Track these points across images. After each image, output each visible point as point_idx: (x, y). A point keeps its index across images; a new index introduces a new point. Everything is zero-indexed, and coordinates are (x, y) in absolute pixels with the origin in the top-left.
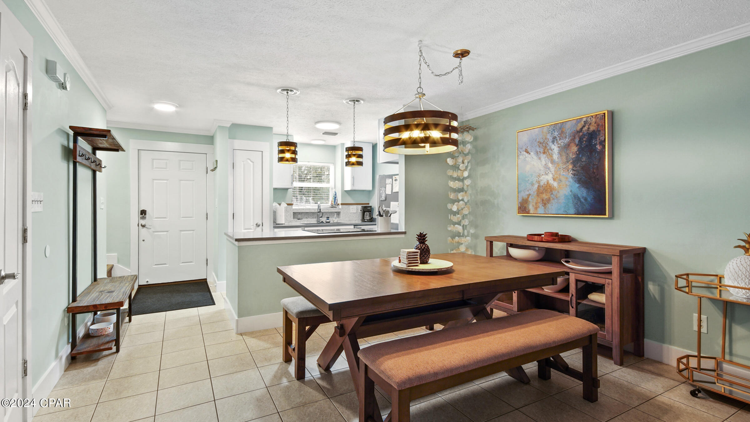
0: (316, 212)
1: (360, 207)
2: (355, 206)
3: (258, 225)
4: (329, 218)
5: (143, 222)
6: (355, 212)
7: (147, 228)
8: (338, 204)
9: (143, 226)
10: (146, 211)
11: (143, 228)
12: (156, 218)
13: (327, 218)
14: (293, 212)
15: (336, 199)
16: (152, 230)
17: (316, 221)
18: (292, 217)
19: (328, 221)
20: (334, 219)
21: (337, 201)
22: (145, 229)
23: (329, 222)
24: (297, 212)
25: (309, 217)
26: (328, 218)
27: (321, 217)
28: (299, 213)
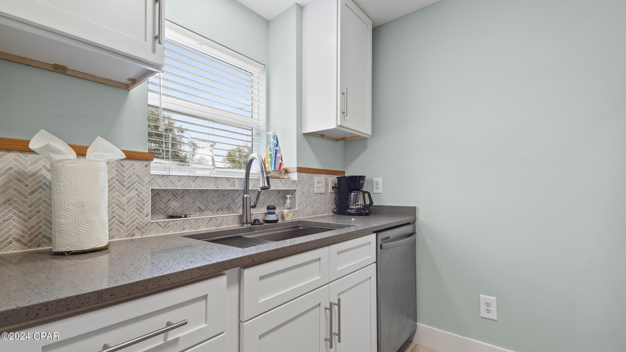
0: (237, 191)
1: (332, 180)
2: (322, 177)
4: (274, 208)
6: (323, 190)
8: (287, 171)
13: (268, 208)
14: (152, 190)
15: (278, 155)
17: (237, 219)
18: (148, 208)
19: (271, 217)
20: (286, 211)
21: (280, 161)
23: (276, 221)
24: (165, 191)
25: (207, 208)
26: (271, 209)
27: (254, 207)
28: (175, 193)
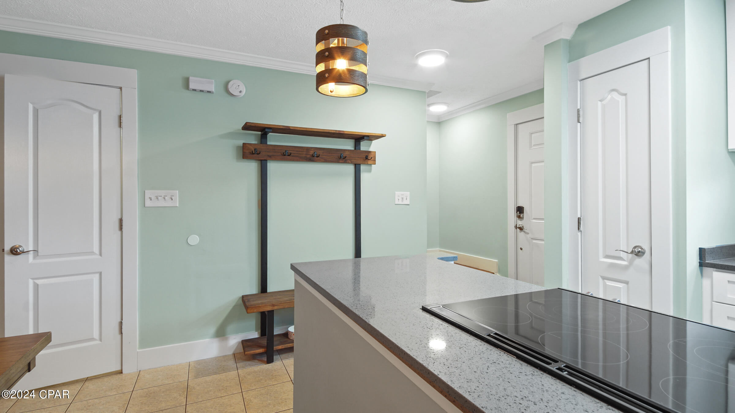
3: (638, 253)
5: (520, 223)
7: (524, 232)
9: (521, 229)
10: (523, 207)
11: (521, 232)
12: (534, 219)
16: (529, 236)
22: (522, 233)
